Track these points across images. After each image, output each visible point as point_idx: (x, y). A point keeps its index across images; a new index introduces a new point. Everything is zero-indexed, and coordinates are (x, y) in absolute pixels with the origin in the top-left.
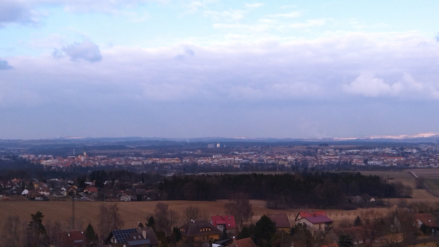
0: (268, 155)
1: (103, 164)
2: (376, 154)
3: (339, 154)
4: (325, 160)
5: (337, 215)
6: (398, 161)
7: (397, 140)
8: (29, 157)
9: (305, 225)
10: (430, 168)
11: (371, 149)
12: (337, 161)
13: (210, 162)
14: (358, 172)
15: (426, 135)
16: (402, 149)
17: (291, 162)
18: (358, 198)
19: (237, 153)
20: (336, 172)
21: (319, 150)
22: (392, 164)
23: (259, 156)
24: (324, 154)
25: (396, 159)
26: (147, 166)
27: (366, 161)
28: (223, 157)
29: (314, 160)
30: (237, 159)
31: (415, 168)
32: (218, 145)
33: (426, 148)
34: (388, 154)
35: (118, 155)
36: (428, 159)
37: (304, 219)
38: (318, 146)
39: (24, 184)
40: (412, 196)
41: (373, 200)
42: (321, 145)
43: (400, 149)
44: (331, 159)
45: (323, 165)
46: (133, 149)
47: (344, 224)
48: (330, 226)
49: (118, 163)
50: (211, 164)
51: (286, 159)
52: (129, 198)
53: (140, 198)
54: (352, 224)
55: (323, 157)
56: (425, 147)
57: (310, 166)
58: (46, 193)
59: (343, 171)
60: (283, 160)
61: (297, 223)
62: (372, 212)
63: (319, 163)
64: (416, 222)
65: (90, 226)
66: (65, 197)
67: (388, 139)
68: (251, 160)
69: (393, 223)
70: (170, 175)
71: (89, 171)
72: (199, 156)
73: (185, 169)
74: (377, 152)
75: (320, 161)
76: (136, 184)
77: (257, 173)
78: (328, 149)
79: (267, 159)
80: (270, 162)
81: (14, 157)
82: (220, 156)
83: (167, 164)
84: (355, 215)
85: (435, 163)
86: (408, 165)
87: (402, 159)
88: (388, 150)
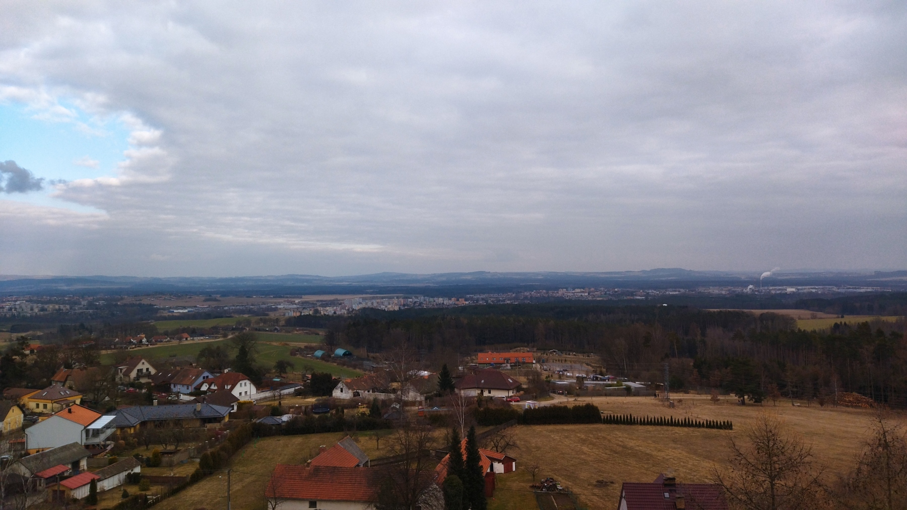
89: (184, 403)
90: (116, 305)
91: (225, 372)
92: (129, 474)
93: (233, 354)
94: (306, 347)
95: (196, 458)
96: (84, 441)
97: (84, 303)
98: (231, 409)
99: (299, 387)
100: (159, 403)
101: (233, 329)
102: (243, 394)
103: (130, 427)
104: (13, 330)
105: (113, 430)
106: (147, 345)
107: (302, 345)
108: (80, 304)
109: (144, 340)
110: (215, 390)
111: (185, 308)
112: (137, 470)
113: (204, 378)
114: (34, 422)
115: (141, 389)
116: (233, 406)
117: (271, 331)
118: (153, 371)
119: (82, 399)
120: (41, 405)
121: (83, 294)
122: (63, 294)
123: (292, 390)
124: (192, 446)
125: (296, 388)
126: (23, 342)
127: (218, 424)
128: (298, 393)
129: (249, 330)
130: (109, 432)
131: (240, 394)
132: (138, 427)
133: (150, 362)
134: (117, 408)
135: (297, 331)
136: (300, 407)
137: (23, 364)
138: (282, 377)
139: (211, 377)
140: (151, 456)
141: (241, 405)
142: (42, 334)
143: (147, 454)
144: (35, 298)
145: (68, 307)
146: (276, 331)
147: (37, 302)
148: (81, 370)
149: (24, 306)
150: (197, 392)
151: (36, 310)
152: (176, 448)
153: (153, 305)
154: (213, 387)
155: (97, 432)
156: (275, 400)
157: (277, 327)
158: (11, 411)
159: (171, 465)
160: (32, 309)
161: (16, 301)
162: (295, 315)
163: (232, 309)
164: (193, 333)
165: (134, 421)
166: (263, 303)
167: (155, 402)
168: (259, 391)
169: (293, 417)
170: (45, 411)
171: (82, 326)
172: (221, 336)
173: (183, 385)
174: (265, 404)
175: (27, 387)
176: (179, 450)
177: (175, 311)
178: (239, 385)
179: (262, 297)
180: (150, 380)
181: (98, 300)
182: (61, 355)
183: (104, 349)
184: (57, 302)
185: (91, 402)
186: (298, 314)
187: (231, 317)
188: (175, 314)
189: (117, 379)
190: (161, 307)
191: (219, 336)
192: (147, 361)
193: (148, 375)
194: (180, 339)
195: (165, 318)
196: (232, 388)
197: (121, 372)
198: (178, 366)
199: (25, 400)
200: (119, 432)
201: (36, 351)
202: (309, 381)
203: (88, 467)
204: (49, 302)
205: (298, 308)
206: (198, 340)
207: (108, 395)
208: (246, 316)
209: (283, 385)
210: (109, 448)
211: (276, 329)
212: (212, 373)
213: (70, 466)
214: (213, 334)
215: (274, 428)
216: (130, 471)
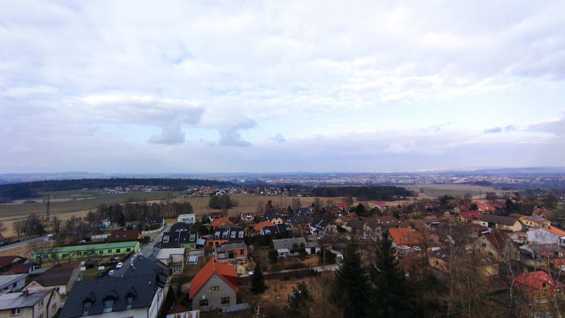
0: (356, 179)
1: (289, 182)
2: (401, 178)
3: (386, 178)
7: (410, 172)
8: (262, 179)
10: (426, 184)
11: (399, 176)
12: (385, 181)
13: (332, 182)
14: (394, 185)
15: (423, 170)
16: (413, 176)
17: (365, 181)
18: (395, 197)
19: (342, 178)
20: (385, 186)
21: (377, 177)
22: (409, 182)
23: (351, 179)
24: (379, 178)
25: (410, 180)
26: (306, 183)
27: (397, 181)
28: (337, 179)
29: (375, 181)
30: (342, 180)
31: (419, 184)
32: (334, 175)
33: (423, 176)
35: (295, 179)
36: (425, 180)
37: (376, 205)
39: (261, 190)
40: (419, 196)
41: (402, 197)
42: (377, 174)
44: (382, 180)
45: (378, 183)
46: (300, 176)
47: (393, 207)
49: (295, 182)
50: (331, 182)
51: (363, 180)
52: (301, 195)
53: (305, 196)
54: (397, 207)
55: (379, 180)
57: (373, 183)
58: (270, 193)
59: (387, 185)
60: (361, 181)
64: (425, 207)
65: (289, 206)
66: (276, 195)
67: (406, 172)
68: (348, 181)
70: (315, 187)
71: (284, 185)
72: (327, 179)
73: (321, 184)
75: (377, 181)
76: (303, 190)
77: (352, 186)
78: (381, 176)
79: (355, 180)
80: (356, 181)
81: (256, 180)
82: (335, 179)
83: (314, 182)
84: (397, 203)
85: (427, 182)
86: (416, 183)
87: (413, 180)
88: (407, 177)
96: (559, 244)
104: (504, 189)
108: (536, 180)
114: (528, 229)
119: (551, 223)
120: (529, 223)
137: (517, 204)
147: (513, 178)
148: (548, 210)
151: (513, 181)
158: (516, 222)
161: (503, 177)
170: (531, 226)
185: (556, 225)
199: (521, 219)
213: (553, 254)
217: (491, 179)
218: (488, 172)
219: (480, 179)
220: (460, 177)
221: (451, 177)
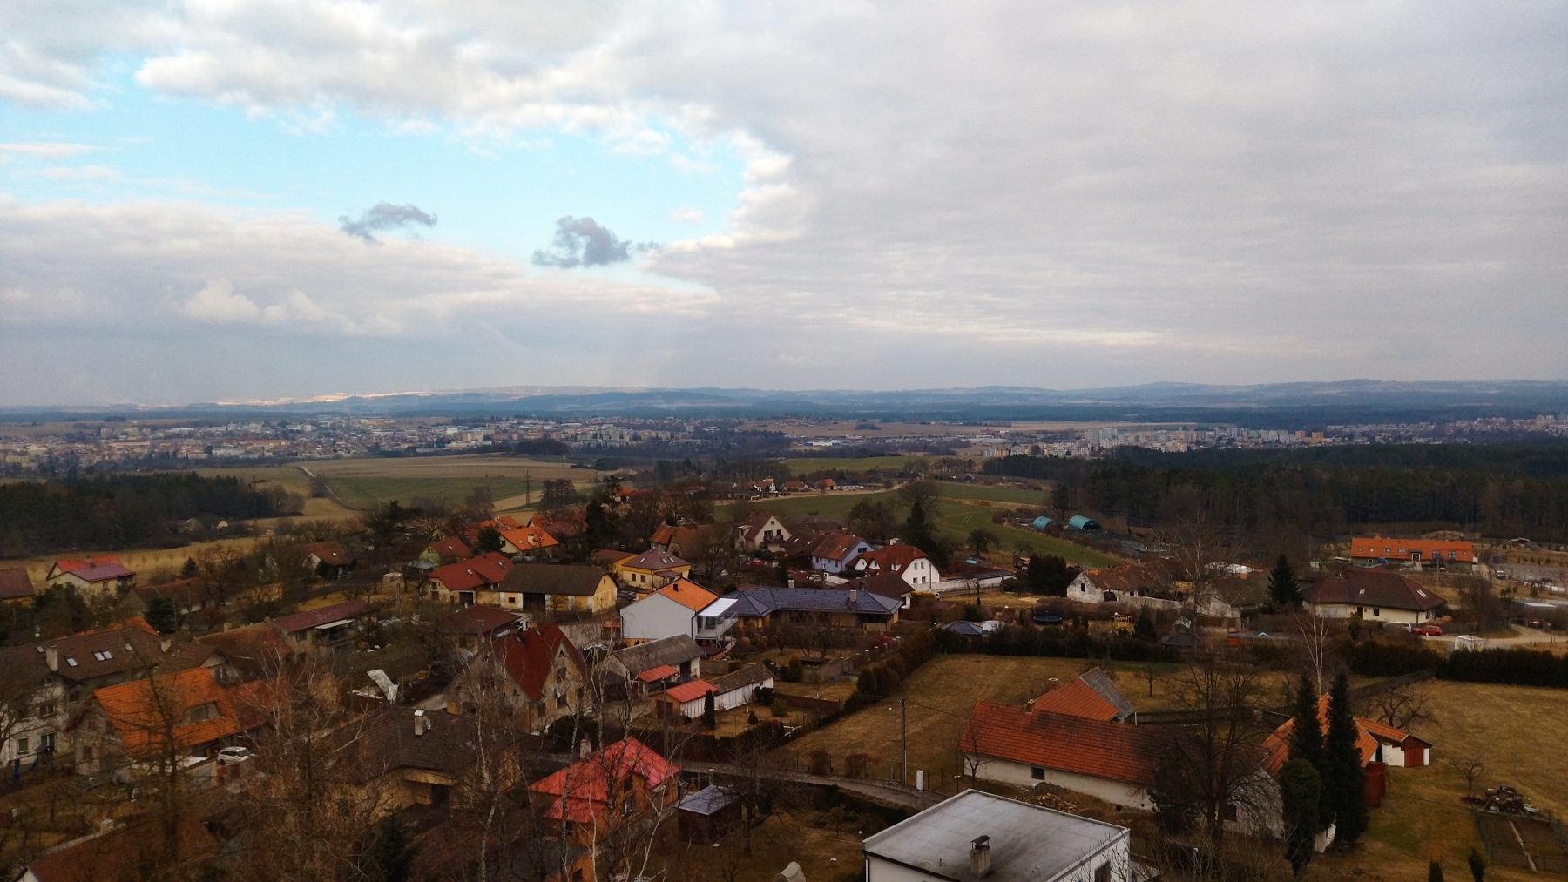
2: (230, 435)
3: (151, 437)
4: (119, 449)
5: (144, 561)
6: (275, 448)
7: (274, 406)
9: (71, 587)
10: (338, 457)
11: (220, 426)
12: (146, 451)
14: (191, 471)
15: (330, 399)
16: (284, 424)
17: (36, 456)
18: (192, 523)
20: (143, 474)
21: (104, 431)
22: (264, 454)
24: (116, 438)
25: (271, 445)
27: (208, 450)
29: (93, 452)
33: (329, 423)
34: (253, 434)
36: (334, 443)
37: (68, 575)
38: (102, 422)
40: (303, 512)
41: (223, 524)
42: (108, 419)
43: (279, 425)
44: (132, 448)
45: (113, 462)
47: (159, 578)
48: (129, 584)
51: (24, 450)
54: (179, 574)
55: (114, 445)
56: (329, 420)
57: (83, 463)
59: (157, 471)
60: (15, 453)
61: (51, 583)
62: (220, 548)
63: (104, 456)
64: (309, 559)
67: (255, 407)
69: (262, 565)
74: (231, 432)
75: (106, 452)
78: (126, 427)
84: (184, 556)
85: (346, 448)
86: (296, 454)
87: (283, 443)
88: (255, 428)
89: (832, 588)
90: (732, 433)
91: (891, 544)
92: (758, 688)
93: (902, 516)
94: (1019, 510)
95: (852, 674)
96: (695, 634)
97: (690, 428)
98: (902, 603)
99: (1009, 577)
100: (797, 585)
101: (901, 475)
102: (919, 581)
103: (757, 619)
104: (600, 466)
105: (735, 620)
106: (777, 495)
107: (1012, 506)
108: (684, 431)
109: (772, 487)
110: (877, 571)
111: (827, 439)
112: (769, 684)
113: (859, 550)
114: (630, 601)
115: (771, 561)
116: (904, 599)
117: (960, 480)
118: (786, 535)
119: (690, 571)
120: (638, 577)
121: (688, 415)
122: (662, 414)
123: (997, 581)
124: (846, 655)
125: (1005, 578)
126: (613, 483)
127: (883, 625)
128: (1007, 587)
129: (925, 477)
130: (729, 623)
131: (915, 580)
132: (768, 619)
133: (782, 523)
134: (738, 588)
135: (1003, 482)
136: (1012, 611)
137: (615, 516)
138: (981, 558)
139: (869, 549)
140: (787, 665)
141: (917, 599)
142: (635, 473)
143: (781, 662)
144: (625, 421)
145: (668, 434)
146: (968, 481)
147: (628, 426)
148: (689, 529)
149: (611, 432)
150: (850, 572)
151: (627, 438)
152: (823, 656)
153: (783, 434)
154: (873, 566)
155: (712, 622)
156: (969, 595)
157: (970, 475)
158: (602, 581)
159: (816, 682)
160: (622, 437)
161: (601, 424)
162: (999, 454)
163: (899, 443)
164: (842, 478)
165: (762, 609)
166: (947, 434)
167: (791, 582)
168: (944, 579)
169: (1000, 625)
170: (644, 586)
171: (687, 463)
172: (882, 485)
173: (830, 560)
174: (953, 599)
175: (620, 549)
176: (828, 660)
177: (814, 444)
178: (912, 565)
179: (944, 424)
180: (783, 549)
181: (708, 425)
182: (662, 505)
183: (718, 499)
184: (653, 428)
185: (702, 576)
186: (1005, 454)
187: (896, 455)
188: (814, 449)
189: (737, 545)
190: (795, 437)
191: (880, 485)
192: (777, 519)
193: (780, 541)
194: (823, 487)
195: (799, 455)
196: (902, 570)
197: (742, 534)
198: (822, 530)
199: (618, 567)
200: (741, 625)
201: (628, 498)
202: (1026, 568)
203: (701, 673)
204: (644, 427)
205: (1004, 444)
206: (848, 490)
207: (725, 568)
208: (920, 454)
209: (981, 572)
210: (729, 647)
211: (968, 478)
212: (871, 543)
213: (678, 669)
214: (870, 482)
215: (970, 640)
216: (758, 685)
217: (566, 430)
218: (560, 408)
219: (532, 430)
220: (470, 428)
221: (437, 425)
